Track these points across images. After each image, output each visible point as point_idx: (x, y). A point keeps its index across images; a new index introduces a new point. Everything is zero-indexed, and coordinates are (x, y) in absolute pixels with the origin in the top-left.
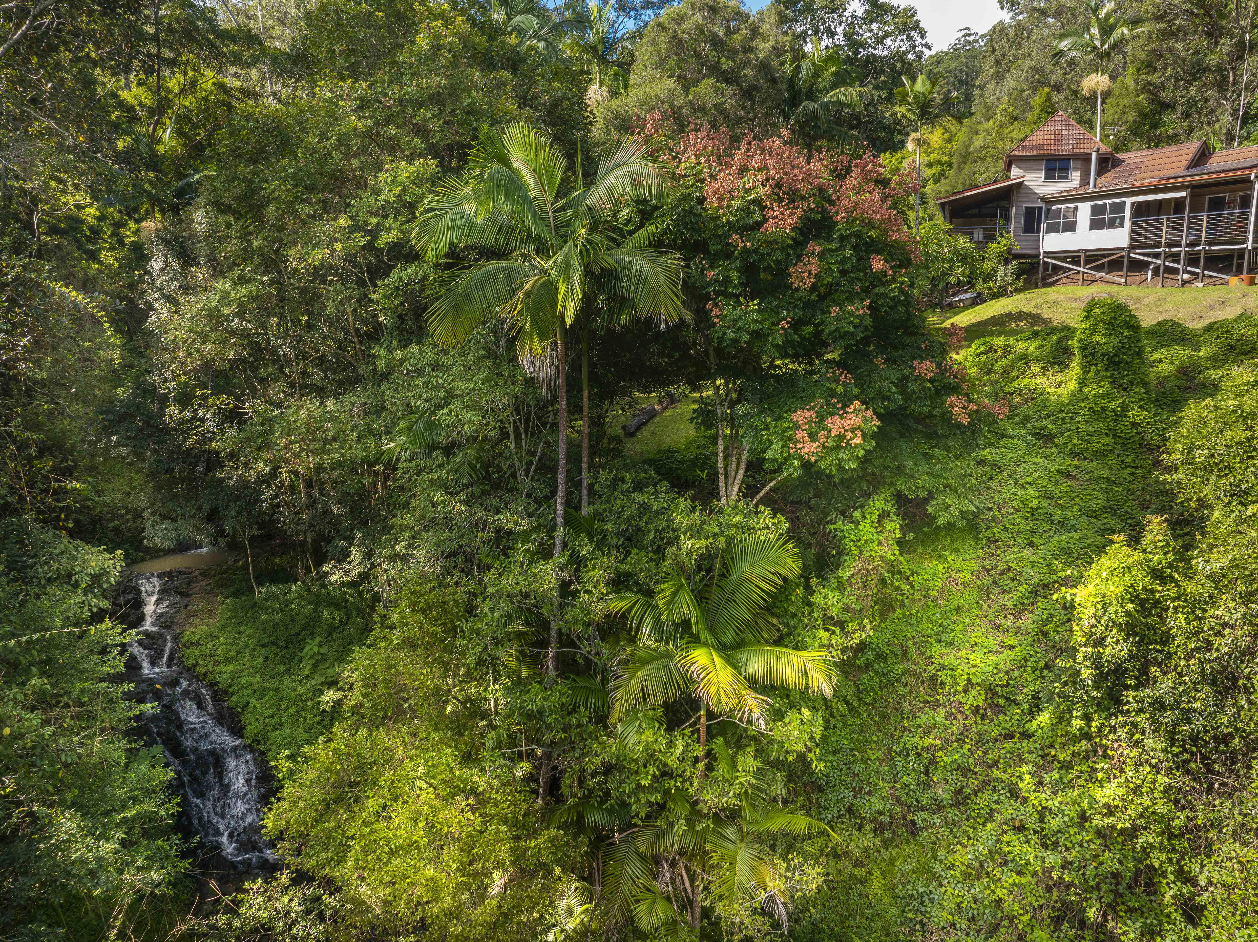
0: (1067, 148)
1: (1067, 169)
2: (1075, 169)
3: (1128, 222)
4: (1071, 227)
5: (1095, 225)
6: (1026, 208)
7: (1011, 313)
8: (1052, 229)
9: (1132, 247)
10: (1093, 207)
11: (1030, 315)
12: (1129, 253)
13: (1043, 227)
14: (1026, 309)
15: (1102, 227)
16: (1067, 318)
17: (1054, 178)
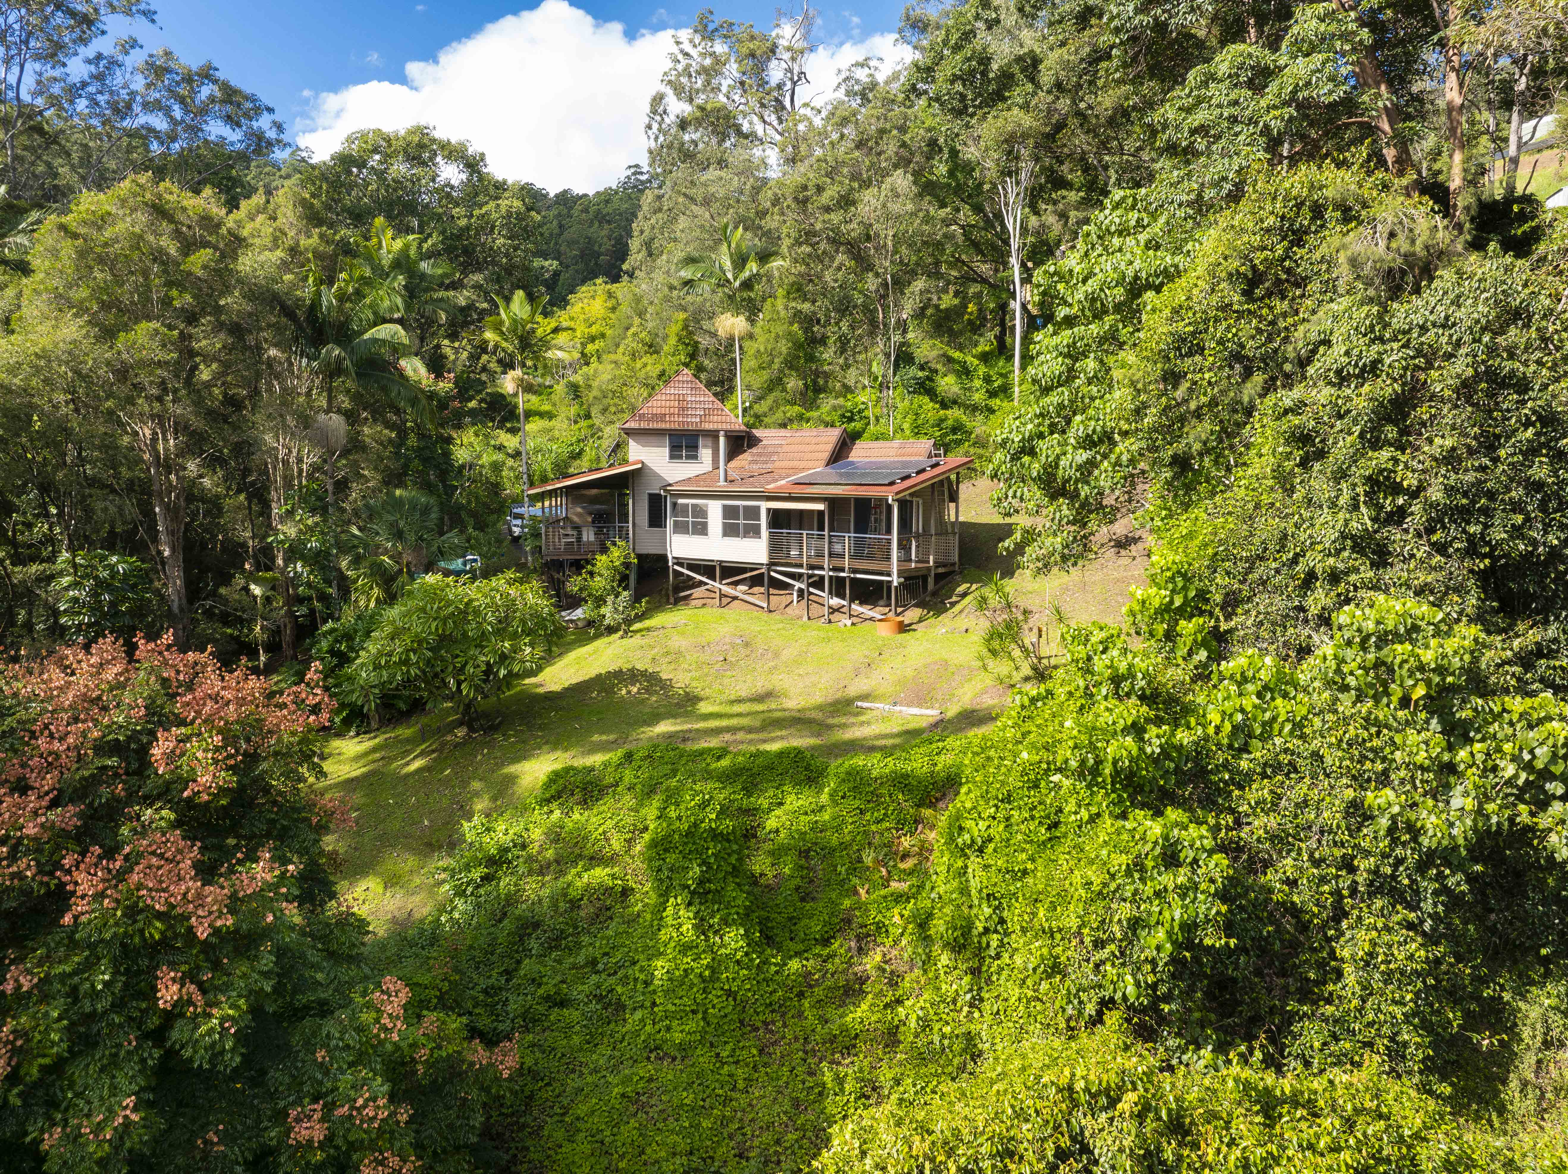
0: (693, 421)
1: (696, 447)
2: (705, 446)
3: (764, 532)
4: (701, 529)
5: (730, 531)
6: (650, 495)
7: (621, 671)
8: (681, 528)
9: (771, 564)
10: (725, 507)
11: (644, 674)
12: (769, 570)
13: (670, 522)
14: (640, 666)
15: (737, 535)
16: (692, 679)
17: (681, 457)
